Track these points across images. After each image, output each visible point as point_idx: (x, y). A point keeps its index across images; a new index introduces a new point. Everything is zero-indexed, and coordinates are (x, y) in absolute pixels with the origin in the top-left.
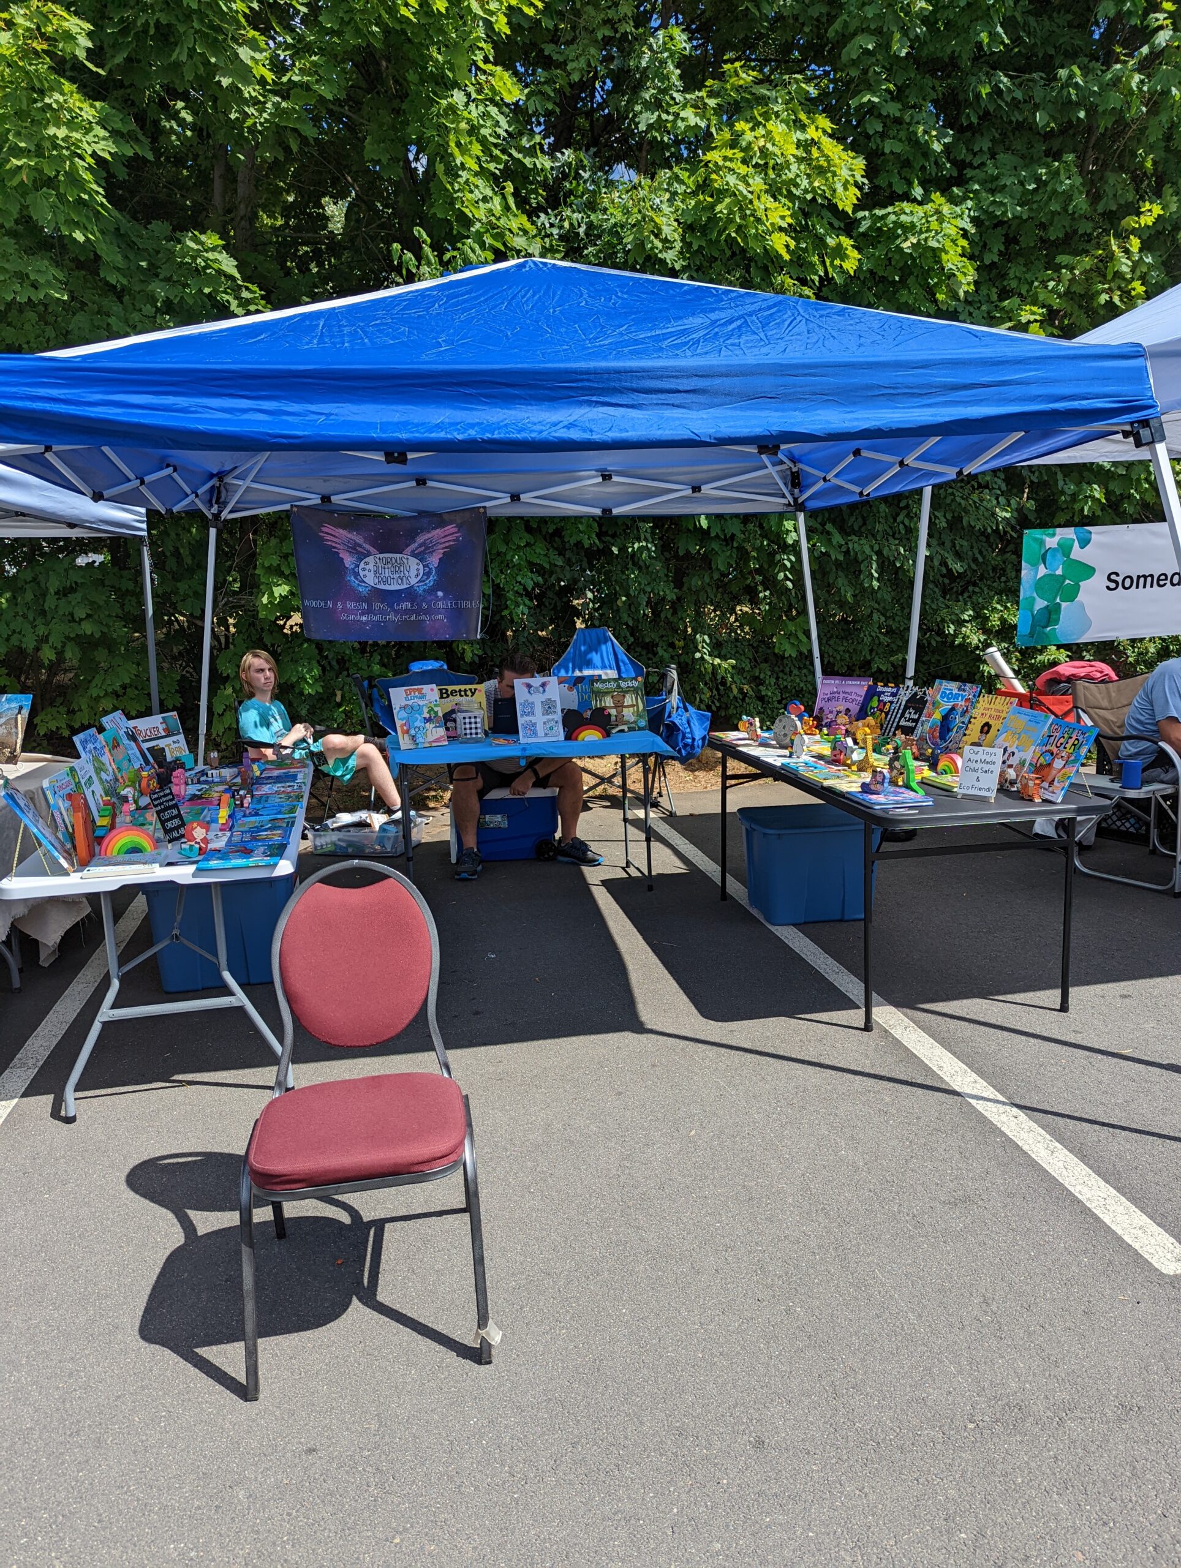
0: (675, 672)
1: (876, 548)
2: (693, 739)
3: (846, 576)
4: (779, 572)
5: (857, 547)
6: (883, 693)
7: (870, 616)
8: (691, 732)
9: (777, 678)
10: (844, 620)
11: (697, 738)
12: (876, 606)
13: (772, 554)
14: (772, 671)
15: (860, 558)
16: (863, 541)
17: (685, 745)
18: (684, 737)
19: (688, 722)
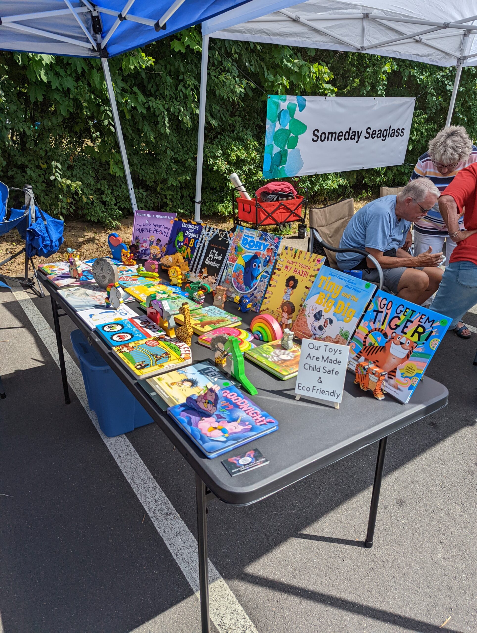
0: (31, 191)
1: (166, 106)
2: (52, 241)
3: (149, 125)
4: (105, 119)
5: (155, 106)
6: (188, 229)
7: (165, 152)
8: (49, 236)
9: (113, 190)
10: (150, 153)
11: (54, 240)
12: (168, 145)
13: (98, 105)
14: (109, 185)
15: (157, 113)
16: (158, 101)
17: (45, 246)
18: (43, 240)
19: (46, 228)
